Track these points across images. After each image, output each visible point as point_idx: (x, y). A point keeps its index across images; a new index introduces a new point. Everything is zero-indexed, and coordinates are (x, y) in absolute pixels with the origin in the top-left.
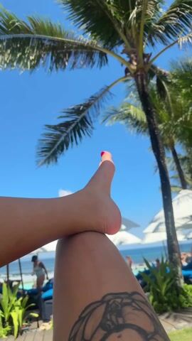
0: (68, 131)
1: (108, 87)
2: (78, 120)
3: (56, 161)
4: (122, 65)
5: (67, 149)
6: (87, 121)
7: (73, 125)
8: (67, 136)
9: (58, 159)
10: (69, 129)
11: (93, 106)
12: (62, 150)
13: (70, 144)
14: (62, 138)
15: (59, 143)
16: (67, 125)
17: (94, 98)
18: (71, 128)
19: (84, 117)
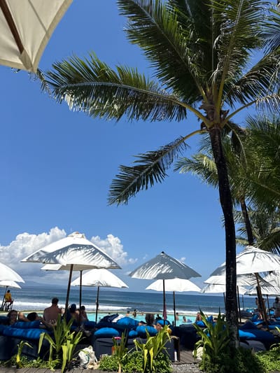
0: (141, 175)
1: (184, 138)
2: (152, 166)
4: (199, 120)
5: (138, 191)
6: (160, 167)
7: (147, 170)
8: (140, 179)
10: (143, 173)
11: (167, 154)
12: (134, 191)
14: (135, 180)
15: (131, 184)
16: (141, 168)
17: (169, 147)
18: (145, 172)
19: (158, 163)
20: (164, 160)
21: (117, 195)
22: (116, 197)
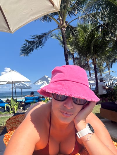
0: (34, 45)
1: (51, 31)
2: (38, 41)
3: (28, 55)
4: (57, 24)
5: (33, 51)
6: (41, 42)
7: (36, 43)
8: (33, 46)
9: (29, 54)
10: (34, 44)
11: (45, 37)
12: (31, 51)
13: (34, 49)
14: (31, 47)
15: (29, 48)
16: (34, 42)
17: (46, 34)
18: (35, 44)
19: (41, 41)
20: (43, 39)
21: (24, 52)
22: (23, 53)
